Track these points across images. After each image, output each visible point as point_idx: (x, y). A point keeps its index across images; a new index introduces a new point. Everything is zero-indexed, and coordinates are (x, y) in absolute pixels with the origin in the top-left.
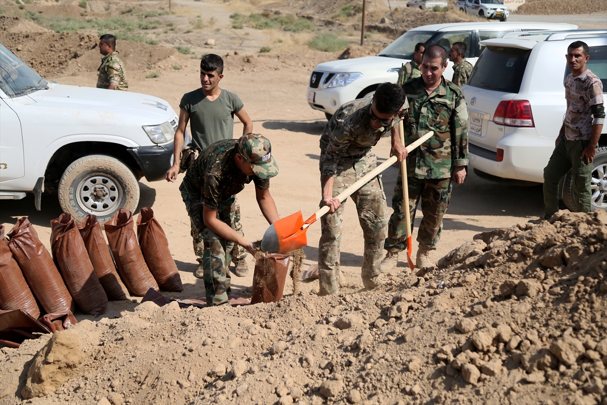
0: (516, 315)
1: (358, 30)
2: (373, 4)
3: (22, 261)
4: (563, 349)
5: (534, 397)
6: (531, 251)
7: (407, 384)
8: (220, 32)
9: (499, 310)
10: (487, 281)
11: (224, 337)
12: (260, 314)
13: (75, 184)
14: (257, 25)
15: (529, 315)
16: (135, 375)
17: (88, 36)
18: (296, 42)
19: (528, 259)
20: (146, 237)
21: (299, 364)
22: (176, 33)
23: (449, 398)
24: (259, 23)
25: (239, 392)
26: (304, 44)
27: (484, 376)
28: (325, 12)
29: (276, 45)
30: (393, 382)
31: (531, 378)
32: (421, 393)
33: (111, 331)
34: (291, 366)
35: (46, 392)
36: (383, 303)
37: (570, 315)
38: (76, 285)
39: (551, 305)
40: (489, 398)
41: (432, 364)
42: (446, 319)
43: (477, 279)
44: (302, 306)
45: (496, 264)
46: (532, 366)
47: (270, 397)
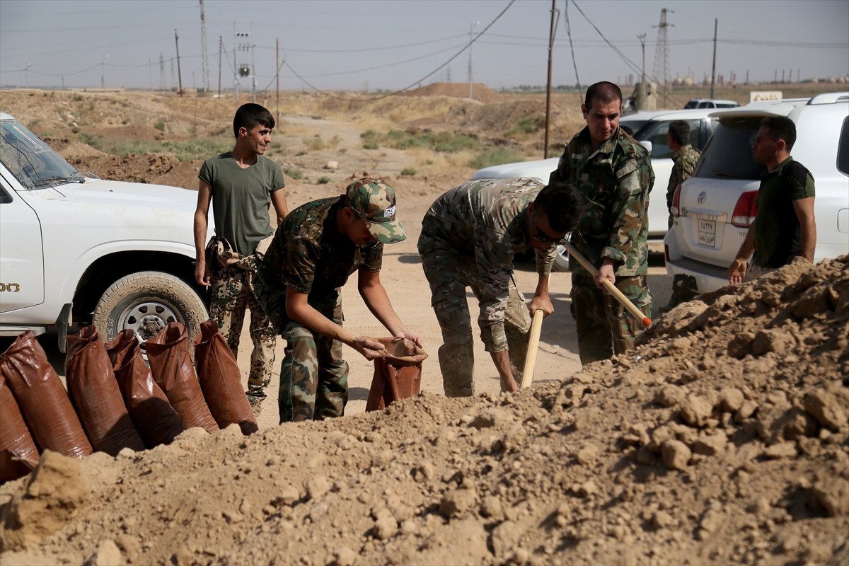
0: (752, 375)
1: (541, 149)
2: (563, 115)
3: (19, 390)
4: (827, 403)
5: (778, 477)
6: (778, 296)
7: (575, 482)
8: (346, 153)
9: (725, 371)
10: (708, 346)
11: (301, 453)
12: (359, 426)
13: (116, 313)
14: (397, 144)
15: (772, 374)
16: (160, 509)
17: (161, 158)
18: (453, 164)
19: (773, 309)
20: (206, 362)
21: (410, 477)
22: (285, 155)
23: (640, 491)
24: (402, 141)
25: (314, 516)
26: (464, 165)
27: (696, 456)
28: (495, 129)
29: (423, 167)
30: (552, 480)
31: (773, 450)
32: (597, 491)
33: (136, 465)
34: (398, 479)
35: (26, 544)
36: (545, 392)
37: (839, 366)
38: (99, 429)
39: (808, 357)
40: (705, 485)
41: (615, 452)
42: (641, 392)
43: (692, 345)
44: (423, 410)
45: (723, 322)
46: (774, 436)
47: (361, 522)
